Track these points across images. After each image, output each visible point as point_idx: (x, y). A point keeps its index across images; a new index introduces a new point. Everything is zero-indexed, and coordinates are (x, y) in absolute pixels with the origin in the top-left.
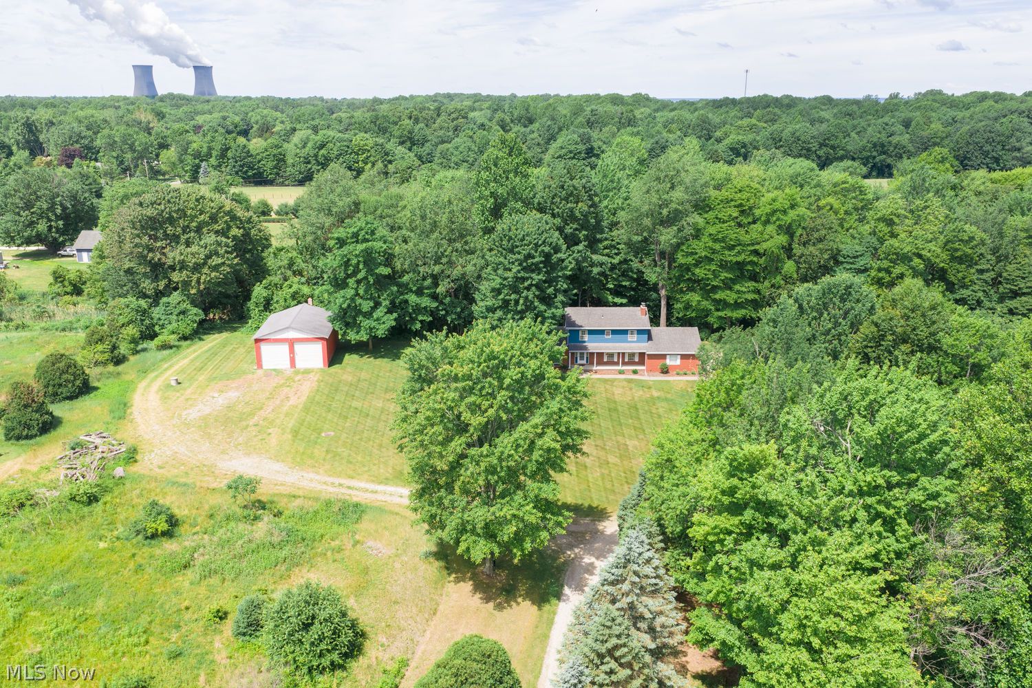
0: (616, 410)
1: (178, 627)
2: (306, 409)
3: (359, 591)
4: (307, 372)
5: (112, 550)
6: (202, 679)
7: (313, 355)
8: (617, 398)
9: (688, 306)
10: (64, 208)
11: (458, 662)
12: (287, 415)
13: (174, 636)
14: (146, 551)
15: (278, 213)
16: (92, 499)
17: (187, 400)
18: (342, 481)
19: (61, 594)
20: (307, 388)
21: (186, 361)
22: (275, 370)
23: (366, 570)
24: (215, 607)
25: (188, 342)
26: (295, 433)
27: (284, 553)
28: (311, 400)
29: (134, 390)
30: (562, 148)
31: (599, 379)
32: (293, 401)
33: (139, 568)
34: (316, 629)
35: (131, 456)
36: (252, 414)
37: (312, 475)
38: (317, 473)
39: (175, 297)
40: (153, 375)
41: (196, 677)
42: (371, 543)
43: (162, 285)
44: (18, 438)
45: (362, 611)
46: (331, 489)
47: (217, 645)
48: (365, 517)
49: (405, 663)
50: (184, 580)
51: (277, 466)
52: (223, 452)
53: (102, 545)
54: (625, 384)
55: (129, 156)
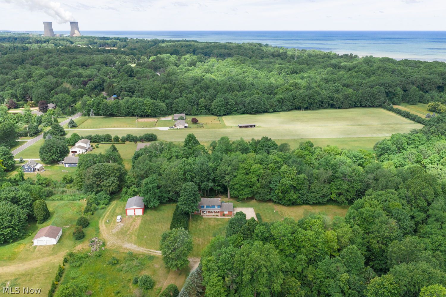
0: (210, 228)
1: (123, 282)
2: (140, 229)
3: (154, 275)
4: (138, 216)
5: (107, 267)
6: (129, 291)
7: (140, 212)
8: (211, 224)
9: (234, 194)
10: (60, 150)
11: (169, 288)
12: (136, 231)
13: (122, 284)
14: (113, 267)
15: (122, 140)
16: (100, 256)
17: (112, 226)
18: (149, 250)
19: (100, 276)
20: (139, 221)
21: (108, 213)
22: (131, 216)
23: (155, 271)
24: (129, 278)
25: (107, 206)
26: (138, 237)
27: (139, 267)
28: (140, 227)
29: (99, 224)
30: (217, 103)
31: (208, 218)
32: (136, 227)
33: (113, 271)
34: (147, 282)
35: (104, 245)
36: (128, 231)
37: (143, 248)
38: (144, 248)
39: (102, 192)
40: (101, 218)
41: (128, 291)
42: (155, 265)
43: (99, 189)
44: (78, 239)
45: (154, 278)
46: (147, 252)
47: (130, 285)
48: (154, 259)
49: (161, 288)
50: (122, 273)
51: (135, 246)
52: (123, 242)
53: (105, 266)
54: (214, 220)
55: (64, 105)
